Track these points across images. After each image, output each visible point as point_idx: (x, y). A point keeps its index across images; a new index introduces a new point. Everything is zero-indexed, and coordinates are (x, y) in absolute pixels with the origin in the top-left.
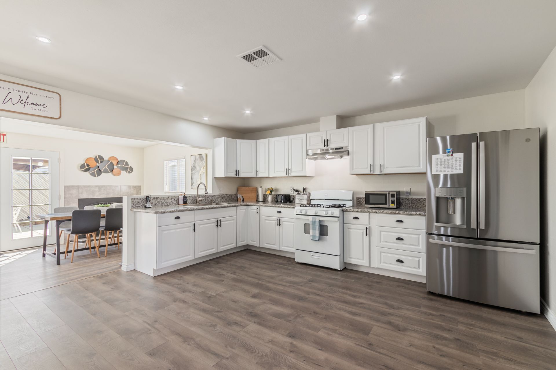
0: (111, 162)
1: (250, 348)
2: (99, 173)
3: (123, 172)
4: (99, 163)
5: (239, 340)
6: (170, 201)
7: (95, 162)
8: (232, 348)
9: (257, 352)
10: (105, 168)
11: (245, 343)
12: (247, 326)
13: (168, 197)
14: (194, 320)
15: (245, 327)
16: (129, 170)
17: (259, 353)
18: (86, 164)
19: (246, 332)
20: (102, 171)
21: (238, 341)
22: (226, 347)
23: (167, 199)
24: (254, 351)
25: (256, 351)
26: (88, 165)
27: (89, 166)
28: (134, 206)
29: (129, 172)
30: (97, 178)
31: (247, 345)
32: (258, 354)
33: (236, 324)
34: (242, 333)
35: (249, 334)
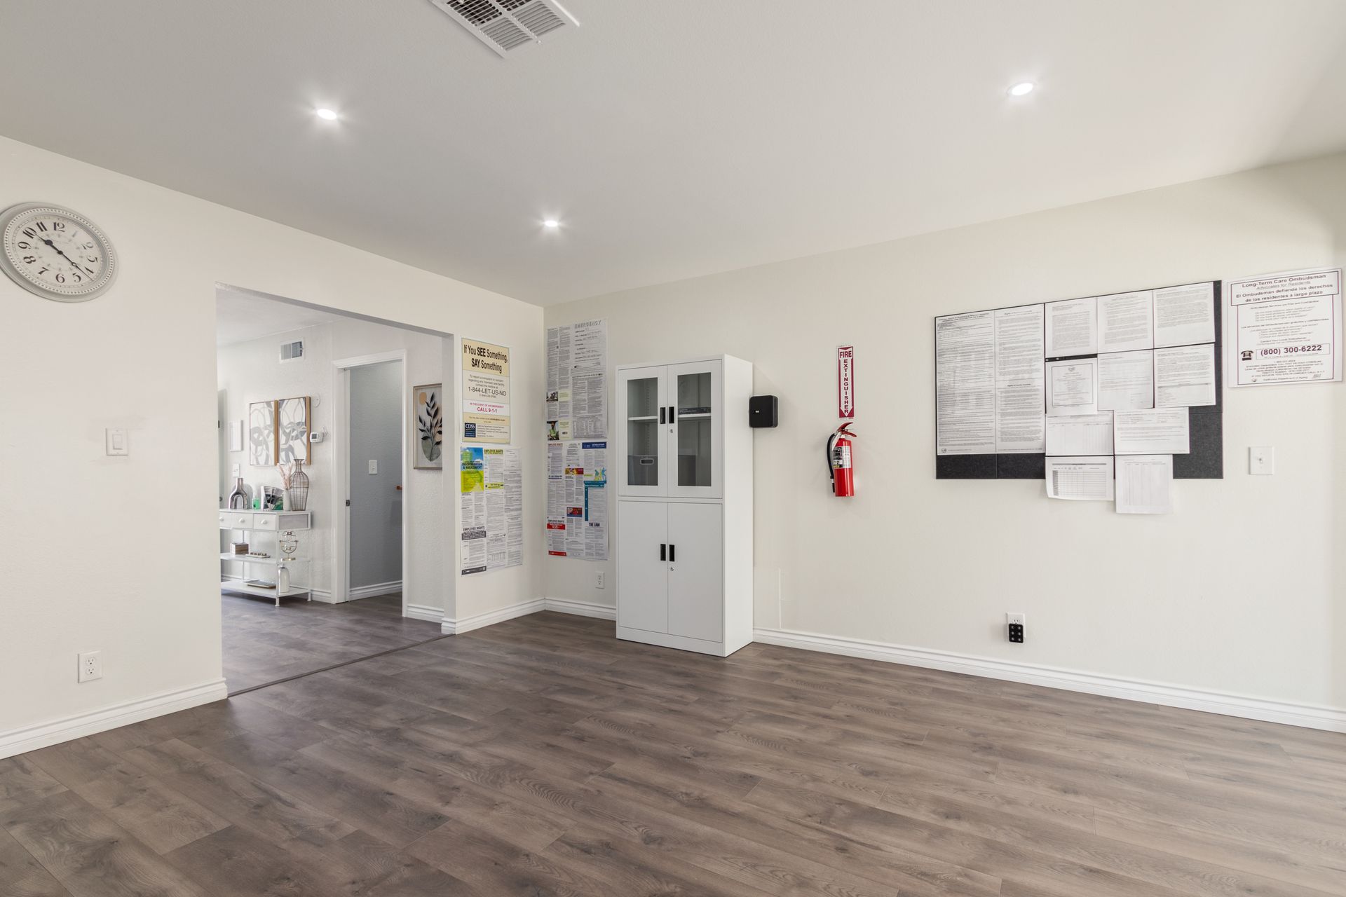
1: (545, 792)
5: (573, 806)
8: (586, 790)
9: (531, 785)
11: (556, 800)
12: (552, 844)
14: (725, 859)
15: (557, 840)
17: (528, 784)
19: (555, 825)
21: (574, 803)
22: (598, 791)
24: (537, 787)
25: (534, 786)
31: (553, 796)
32: (530, 782)
33: (586, 850)
34: (566, 822)
35: (546, 821)
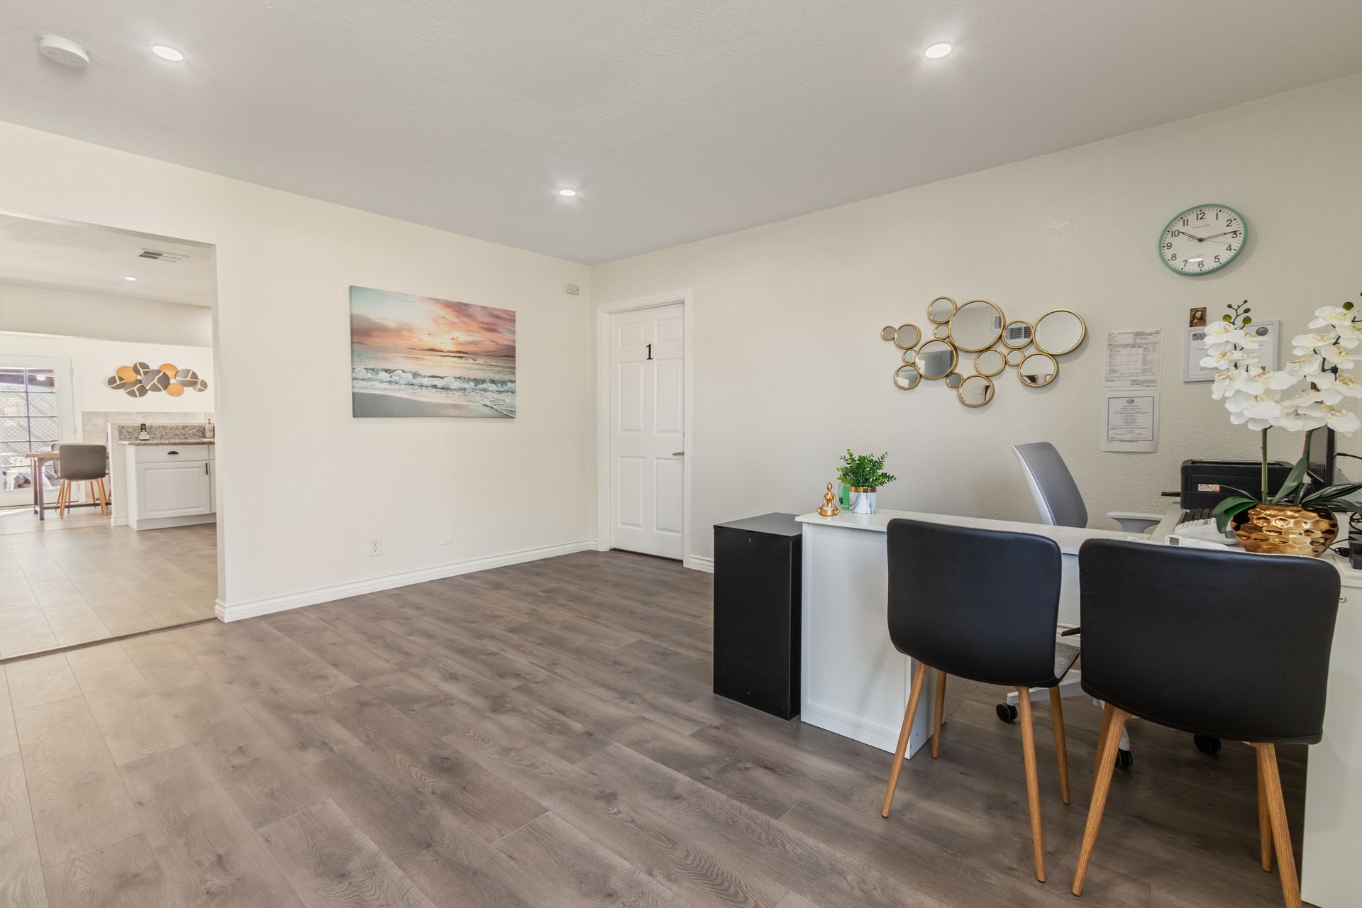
0: (164, 374)
2: (143, 391)
3: (189, 390)
4: (140, 375)
6: (190, 432)
7: (134, 373)
10: (152, 383)
13: (186, 427)
16: (199, 386)
18: (117, 377)
20: (147, 388)
23: (183, 429)
26: (121, 379)
27: (123, 380)
28: (121, 437)
29: (200, 390)
30: (139, 399)
